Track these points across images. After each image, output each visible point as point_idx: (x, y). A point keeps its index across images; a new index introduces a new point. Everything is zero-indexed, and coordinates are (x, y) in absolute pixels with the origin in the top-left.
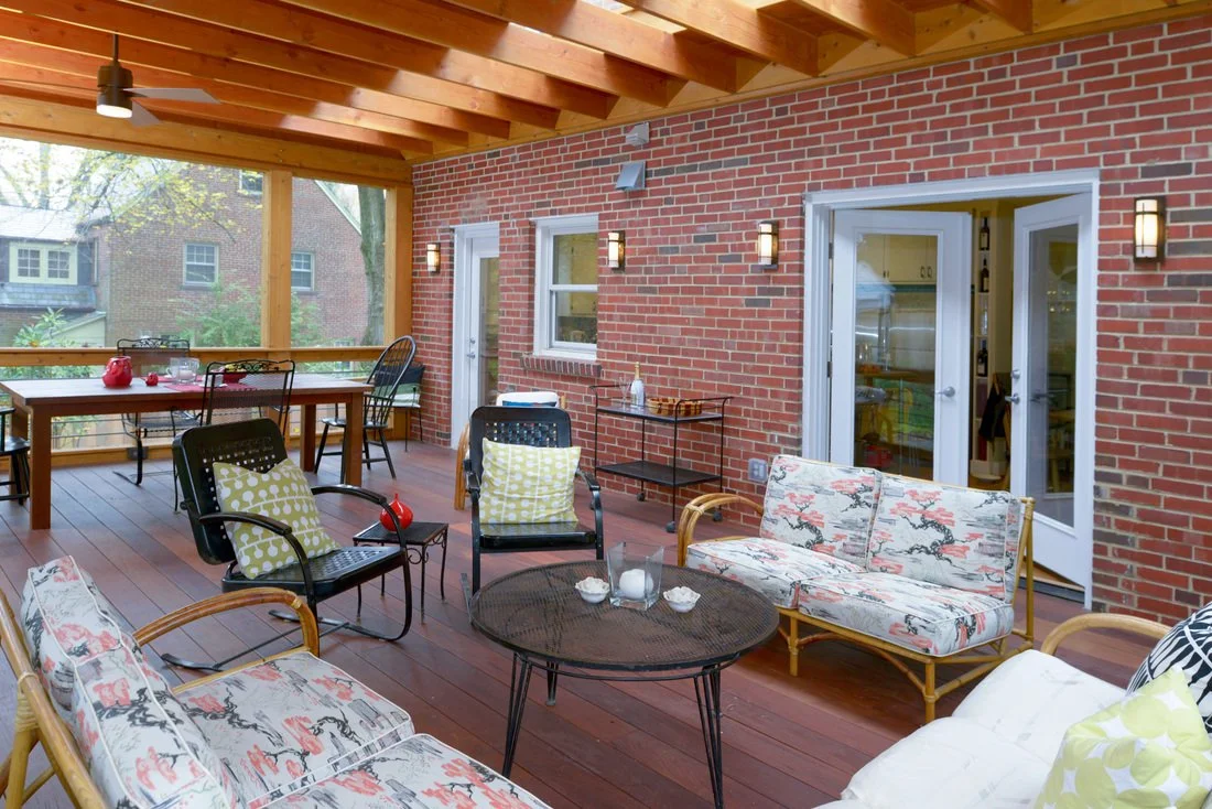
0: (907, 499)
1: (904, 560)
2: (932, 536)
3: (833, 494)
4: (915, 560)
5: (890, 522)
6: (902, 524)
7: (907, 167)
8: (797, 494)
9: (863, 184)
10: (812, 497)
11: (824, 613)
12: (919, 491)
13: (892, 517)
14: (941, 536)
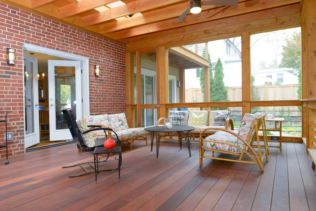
0: (115, 117)
1: (119, 128)
2: (121, 122)
3: (104, 120)
4: (121, 127)
5: (115, 122)
6: (117, 122)
7: (55, 46)
8: (98, 123)
9: (43, 46)
10: (101, 122)
11: (137, 134)
12: (115, 115)
13: (115, 121)
14: (122, 122)
